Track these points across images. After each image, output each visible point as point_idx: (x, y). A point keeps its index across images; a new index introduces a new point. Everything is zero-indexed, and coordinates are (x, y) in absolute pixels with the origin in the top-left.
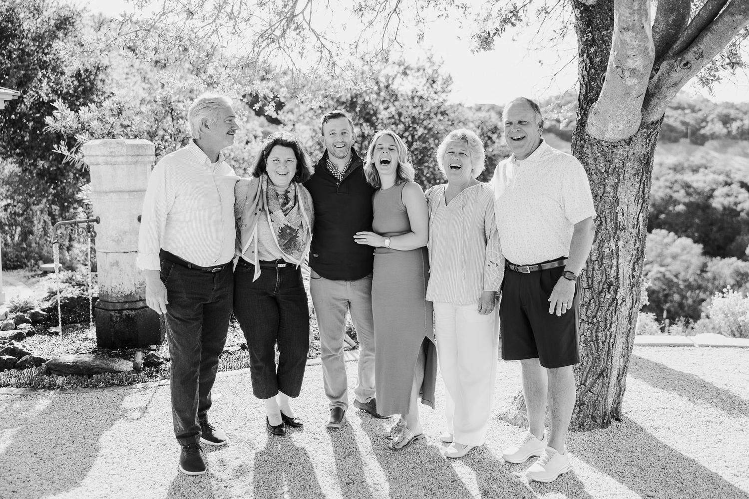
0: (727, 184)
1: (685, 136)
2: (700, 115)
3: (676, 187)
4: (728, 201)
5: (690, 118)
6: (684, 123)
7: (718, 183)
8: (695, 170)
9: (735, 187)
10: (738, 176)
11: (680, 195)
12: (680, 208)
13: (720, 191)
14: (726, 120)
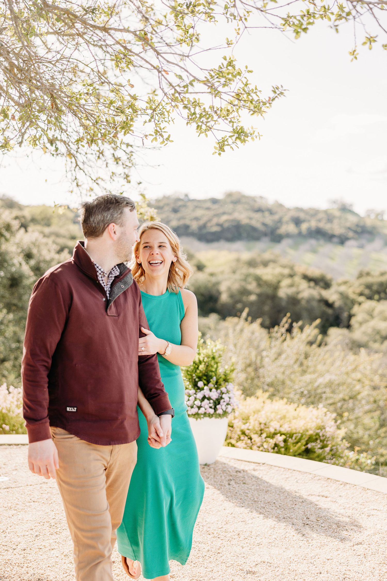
0: (291, 276)
1: (265, 234)
2: (276, 217)
3: (250, 279)
4: (290, 291)
5: (269, 219)
6: (264, 224)
7: (283, 276)
8: (265, 264)
9: (297, 279)
10: (300, 269)
11: (252, 286)
12: (253, 298)
13: (285, 282)
14: (297, 222)
